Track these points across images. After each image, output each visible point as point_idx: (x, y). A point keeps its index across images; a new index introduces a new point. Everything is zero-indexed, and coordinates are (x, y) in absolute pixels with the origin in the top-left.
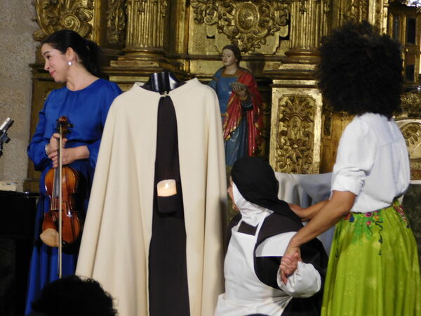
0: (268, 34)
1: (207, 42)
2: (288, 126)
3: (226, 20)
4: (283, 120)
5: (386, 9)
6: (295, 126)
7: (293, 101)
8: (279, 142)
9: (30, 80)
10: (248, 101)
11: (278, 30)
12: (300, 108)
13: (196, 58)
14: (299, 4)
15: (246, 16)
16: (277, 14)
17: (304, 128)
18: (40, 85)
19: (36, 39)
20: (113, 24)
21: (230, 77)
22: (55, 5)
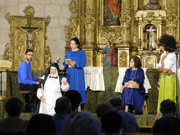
0: (117, 39)
1: (103, 41)
3: (107, 36)
4: (121, 57)
5: (142, 32)
6: (123, 58)
7: (122, 53)
8: (120, 62)
9: (65, 51)
10: (113, 53)
11: (119, 38)
12: (124, 54)
13: (101, 44)
14: (123, 32)
15: (112, 35)
16: (118, 34)
17: (125, 58)
19: (66, 41)
20: (83, 38)
21: (109, 48)
22: (70, 34)
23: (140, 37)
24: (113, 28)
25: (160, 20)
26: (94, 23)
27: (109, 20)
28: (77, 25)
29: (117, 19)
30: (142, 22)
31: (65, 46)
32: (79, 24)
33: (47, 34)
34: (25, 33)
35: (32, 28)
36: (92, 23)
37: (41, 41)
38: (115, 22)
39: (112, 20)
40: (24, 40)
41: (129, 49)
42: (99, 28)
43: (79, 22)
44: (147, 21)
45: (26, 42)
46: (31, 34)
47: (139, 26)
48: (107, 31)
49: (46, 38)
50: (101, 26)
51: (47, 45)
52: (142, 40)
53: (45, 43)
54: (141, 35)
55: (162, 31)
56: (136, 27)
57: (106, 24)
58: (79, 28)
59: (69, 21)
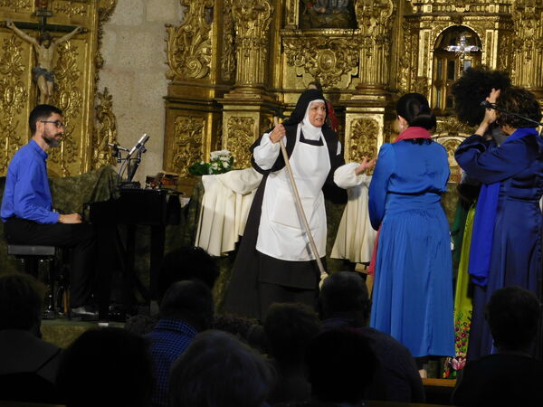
0: (342, 74)
1: (297, 79)
2: (358, 143)
3: (311, 63)
4: (354, 138)
5: (432, 54)
6: (363, 142)
7: (361, 123)
8: (351, 154)
9: (163, 109)
11: (350, 70)
12: (366, 129)
13: (289, 92)
14: (366, 50)
15: (326, 60)
16: (349, 58)
17: (370, 143)
18: (171, 112)
19: (168, 78)
20: (226, 67)
22: (182, 52)
23: (425, 72)
24: (333, 35)
25: (494, 14)
26: (268, 16)
27: (318, 10)
28: (209, 22)
29: (345, 5)
30: (431, 17)
31: (166, 94)
32: (215, 19)
33: (106, 52)
34: (29, 43)
35: (52, 28)
36: (261, 16)
37: (82, 74)
38: (340, 17)
39: (327, 7)
40: (22, 68)
41: (382, 110)
42: (282, 36)
43: (215, 13)
44: (447, 18)
45: (30, 75)
46: (47, 47)
47: (422, 33)
48: (311, 46)
49: (98, 65)
50: (290, 30)
51: (104, 87)
52: (430, 82)
53: (96, 80)
54: (425, 64)
55: (499, 53)
56: (411, 34)
57: (309, 21)
58: (215, 33)
59: (181, 9)
